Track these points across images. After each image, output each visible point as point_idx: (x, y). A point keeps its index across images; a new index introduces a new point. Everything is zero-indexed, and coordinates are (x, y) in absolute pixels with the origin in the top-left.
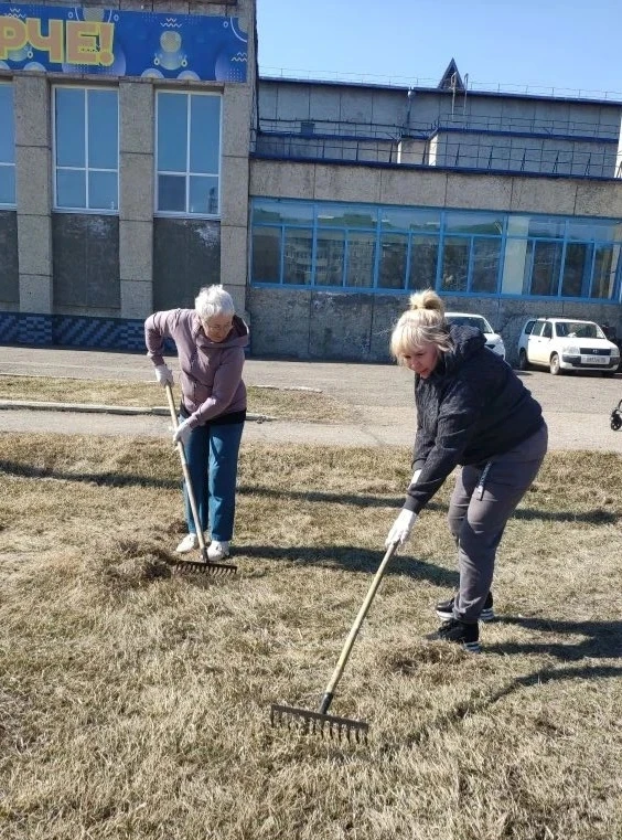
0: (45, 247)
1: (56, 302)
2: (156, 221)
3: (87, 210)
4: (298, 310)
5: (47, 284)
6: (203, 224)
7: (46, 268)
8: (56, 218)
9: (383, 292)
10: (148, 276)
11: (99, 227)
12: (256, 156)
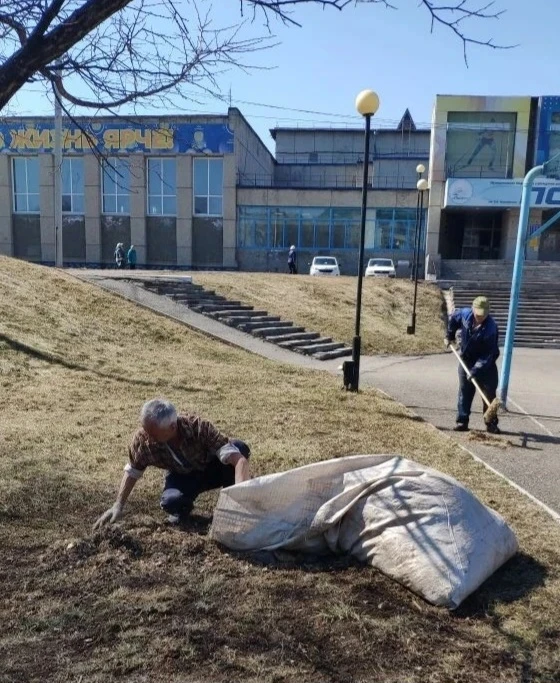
1: (148, 259)
2: (194, 219)
3: (163, 215)
5: (143, 249)
6: (215, 219)
7: (143, 242)
8: (148, 219)
9: (301, 249)
10: (190, 245)
11: (168, 223)
12: (239, 186)
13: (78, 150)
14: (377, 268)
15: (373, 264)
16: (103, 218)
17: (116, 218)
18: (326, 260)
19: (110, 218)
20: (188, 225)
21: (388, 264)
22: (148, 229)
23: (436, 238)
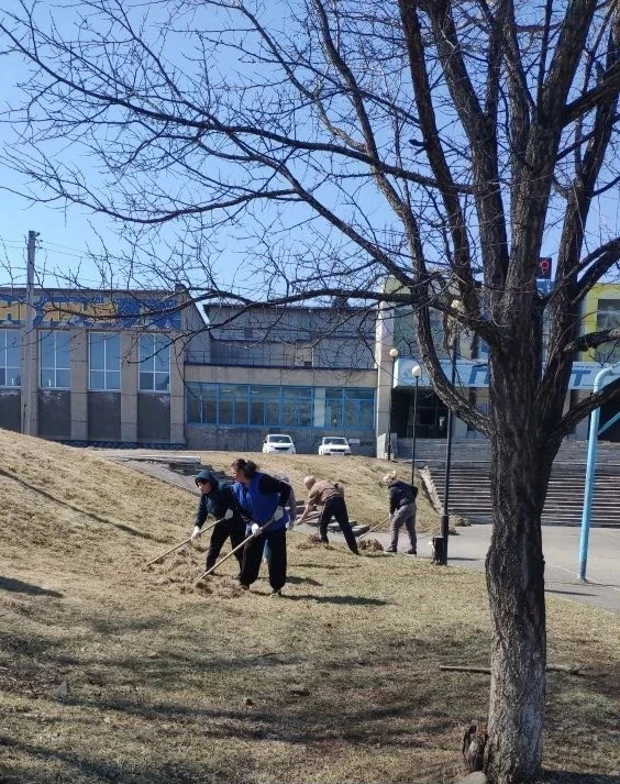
0: (84, 408)
1: (89, 434)
2: (139, 396)
3: (105, 390)
4: (210, 436)
5: (84, 426)
6: (162, 395)
7: (84, 418)
8: (90, 394)
9: (252, 427)
10: (135, 421)
11: (111, 398)
12: (186, 363)
13: (14, 322)
14: (331, 446)
15: (327, 442)
16: (40, 392)
17: (54, 393)
18: (281, 438)
19: (48, 393)
20: (133, 401)
21: (341, 442)
22: (90, 406)
23: (387, 418)
